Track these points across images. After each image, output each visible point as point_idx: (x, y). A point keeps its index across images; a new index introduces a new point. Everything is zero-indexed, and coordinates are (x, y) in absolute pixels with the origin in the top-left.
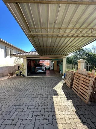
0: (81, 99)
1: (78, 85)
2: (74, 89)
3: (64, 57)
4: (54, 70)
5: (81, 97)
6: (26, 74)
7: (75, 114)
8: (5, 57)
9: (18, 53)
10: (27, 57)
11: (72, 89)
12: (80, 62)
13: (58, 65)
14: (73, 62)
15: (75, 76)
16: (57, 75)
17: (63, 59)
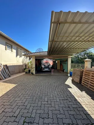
0: (92, 91)
1: (88, 80)
2: (83, 83)
3: (69, 57)
4: (58, 69)
5: (92, 89)
6: (34, 72)
7: (91, 99)
8: (16, 57)
9: (28, 54)
10: (35, 57)
11: (82, 84)
12: (87, 61)
13: (61, 64)
14: (80, 61)
15: (84, 73)
16: (62, 73)
17: (68, 59)
